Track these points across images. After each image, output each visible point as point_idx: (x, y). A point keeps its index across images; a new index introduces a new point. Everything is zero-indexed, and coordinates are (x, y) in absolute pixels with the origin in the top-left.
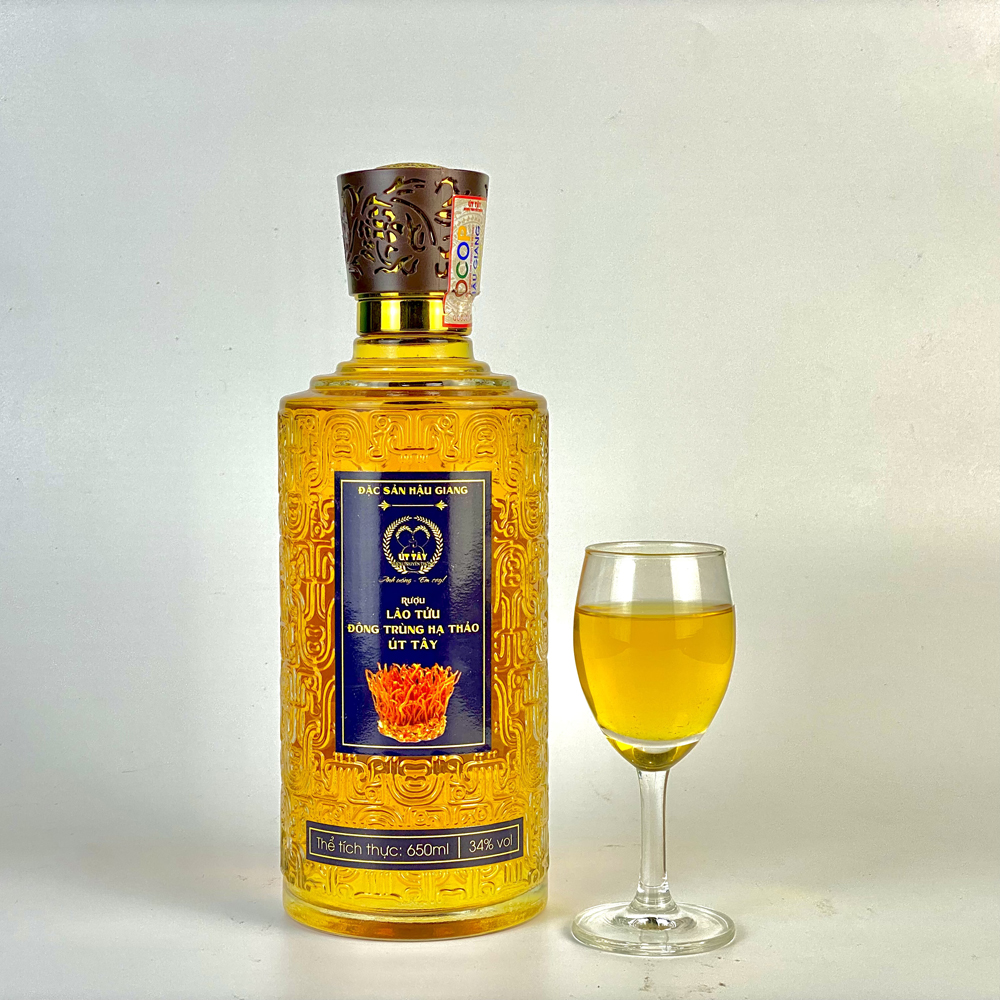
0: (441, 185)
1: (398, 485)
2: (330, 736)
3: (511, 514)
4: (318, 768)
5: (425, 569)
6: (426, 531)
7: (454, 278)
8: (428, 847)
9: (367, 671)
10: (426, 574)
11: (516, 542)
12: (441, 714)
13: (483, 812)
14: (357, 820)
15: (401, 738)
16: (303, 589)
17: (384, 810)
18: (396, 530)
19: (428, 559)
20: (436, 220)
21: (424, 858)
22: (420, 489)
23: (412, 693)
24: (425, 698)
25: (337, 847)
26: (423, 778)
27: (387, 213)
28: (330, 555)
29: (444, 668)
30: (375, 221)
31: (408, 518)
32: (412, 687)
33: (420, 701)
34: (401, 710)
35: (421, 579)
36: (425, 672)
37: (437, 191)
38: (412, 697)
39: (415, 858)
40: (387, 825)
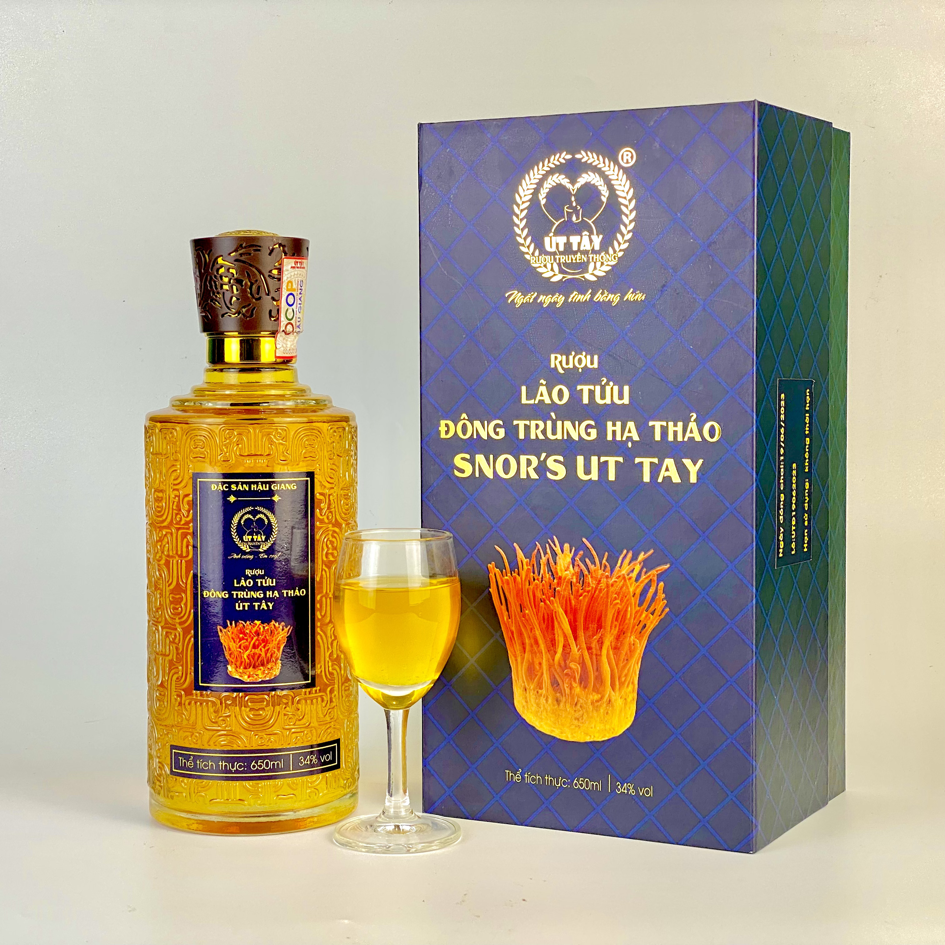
0: (273, 249)
1: (243, 483)
2: (190, 678)
3: (329, 505)
4: (180, 704)
5: (264, 547)
6: (265, 518)
7: (284, 321)
8: (267, 763)
9: (219, 627)
10: (265, 552)
11: (334, 526)
12: (277, 659)
13: (310, 734)
14: (211, 743)
15: (245, 678)
16: (167, 564)
17: (231, 734)
18: (241, 518)
19: (266, 540)
20: (269, 276)
21: (264, 771)
22: (260, 485)
23: (254, 644)
24: (264, 647)
25: (196, 764)
26: (263, 709)
27: (231, 270)
28: (189, 537)
29: (279, 624)
30: (221, 277)
31: (251, 508)
32: (255, 638)
33: (261, 650)
34: (245, 657)
35: (261, 556)
36: (264, 627)
37: (270, 254)
38: (255, 647)
39: (257, 771)
40: (235, 746)
